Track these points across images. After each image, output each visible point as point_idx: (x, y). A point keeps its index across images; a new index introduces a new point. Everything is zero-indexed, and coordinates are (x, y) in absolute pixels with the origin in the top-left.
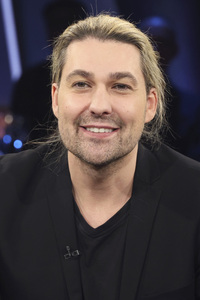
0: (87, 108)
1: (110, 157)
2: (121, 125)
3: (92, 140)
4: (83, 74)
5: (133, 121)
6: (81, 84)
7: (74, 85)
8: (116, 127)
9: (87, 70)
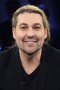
0: (26, 35)
1: (35, 51)
2: (37, 40)
3: (28, 46)
4: (25, 24)
5: (41, 39)
6: (24, 28)
7: (21, 28)
8: (36, 41)
9: (26, 23)
